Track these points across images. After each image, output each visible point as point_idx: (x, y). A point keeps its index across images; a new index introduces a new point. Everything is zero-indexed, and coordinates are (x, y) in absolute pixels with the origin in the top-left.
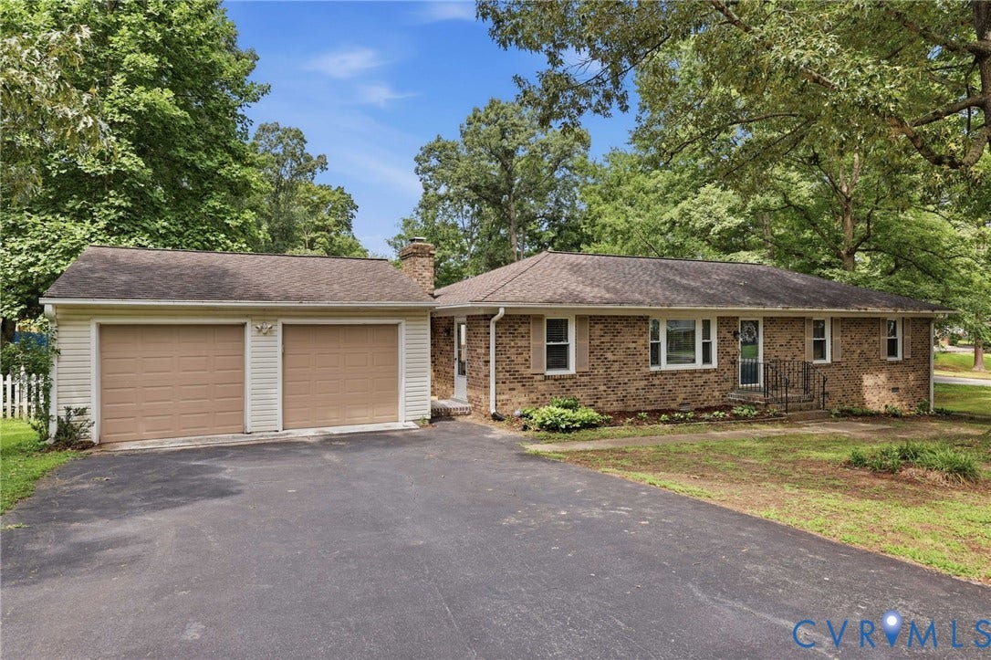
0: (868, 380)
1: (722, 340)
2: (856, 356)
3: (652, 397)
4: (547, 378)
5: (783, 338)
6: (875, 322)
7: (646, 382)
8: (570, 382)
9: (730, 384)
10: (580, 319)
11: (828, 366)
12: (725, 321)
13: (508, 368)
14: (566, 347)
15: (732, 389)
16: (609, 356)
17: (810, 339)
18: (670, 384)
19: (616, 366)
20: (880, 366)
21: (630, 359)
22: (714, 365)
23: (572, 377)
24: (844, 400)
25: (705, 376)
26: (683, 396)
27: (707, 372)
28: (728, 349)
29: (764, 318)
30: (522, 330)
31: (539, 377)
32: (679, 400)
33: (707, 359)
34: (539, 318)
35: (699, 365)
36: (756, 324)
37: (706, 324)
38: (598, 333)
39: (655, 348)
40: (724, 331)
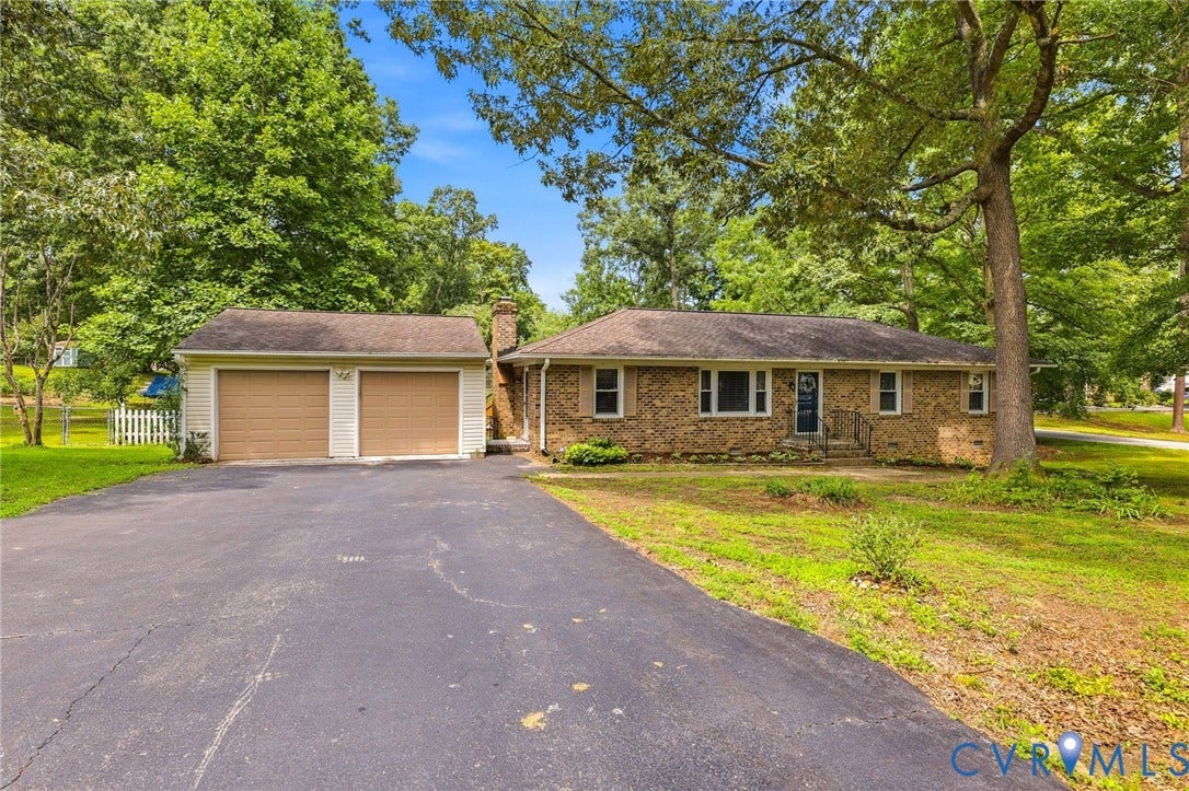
0: (945, 433)
1: (776, 390)
2: (930, 408)
3: (701, 441)
4: (595, 421)
5: (844, 389)
6: (956, 376)
7: (694, 428)
8: (619, 425)
9: (784, 432)
10: (628, 369)
11: (898, 417)
12: (779, 373)
13: (557, 411)
14: (615, 395)
15: (787, 437)
16: (658, 403)
17: (875, 391)
18: (720, 430)
19: (664, 412)
20: (961, 418)
21: (679, 406)
22: (769, 413)
23: (619, 421)
24: (915, 451)
25: (758, 424)
26: (735, 441)
27: (761, 420)
28: (783, 399)
29: (825, 370)
30: (572, 378)
31: (588, 420)
32: (730, 445)
33: (761, 407)
34: (587, 368)
35: (752, 413)
36: (815, 375)
37: (761, 376)
38: (646, 382)
39: (706, 398)
40: (779, 381)
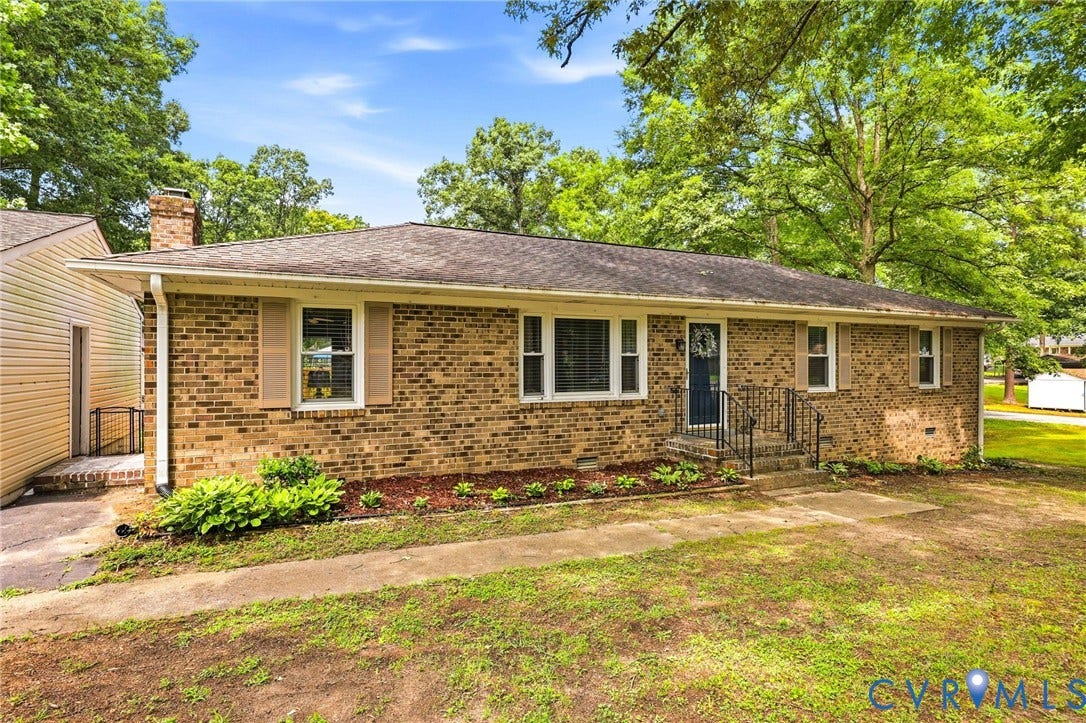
0: (892, 418)
1: (655, 354)
2: (873, 382)
3: (523, 448)
4: (297, 416)
5: (759, 351)
6: (899, 332)
7: (511, 423)
8: (350, 424)
9: (669, 426)
10: (373, 309)
11: (831, 396)
12: (657, 323)
13: (203, 397)
14: (350, 358)
15: (674, 433)
16: (437, 376)
17: (803, 356)
18: (560, 425)
19: (451, 395)
20: (911, 398)
21: (480, 382)
22: (643, 393)
23: (354, 415)
24: (855, 447)
25: (625, 413)
26: (585, 445)
27: (628, 405)
28: (667, 369)
29: (729, 320)
30: (240, 324)
31: (280, 415)
32: (577, 452)
33: (630, 383)
34: (280, 305)
35: (615, 392)
36: (715, 328)
37: (629, 329)
38: (413, 335)
39: (533, 366)
40: (660, 339)
